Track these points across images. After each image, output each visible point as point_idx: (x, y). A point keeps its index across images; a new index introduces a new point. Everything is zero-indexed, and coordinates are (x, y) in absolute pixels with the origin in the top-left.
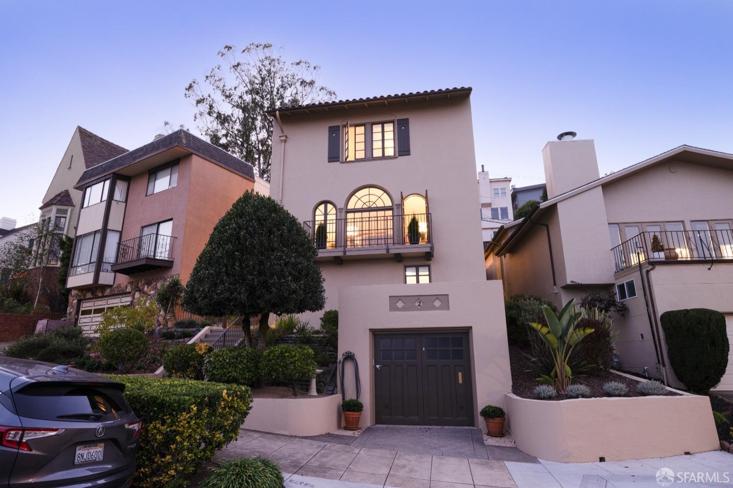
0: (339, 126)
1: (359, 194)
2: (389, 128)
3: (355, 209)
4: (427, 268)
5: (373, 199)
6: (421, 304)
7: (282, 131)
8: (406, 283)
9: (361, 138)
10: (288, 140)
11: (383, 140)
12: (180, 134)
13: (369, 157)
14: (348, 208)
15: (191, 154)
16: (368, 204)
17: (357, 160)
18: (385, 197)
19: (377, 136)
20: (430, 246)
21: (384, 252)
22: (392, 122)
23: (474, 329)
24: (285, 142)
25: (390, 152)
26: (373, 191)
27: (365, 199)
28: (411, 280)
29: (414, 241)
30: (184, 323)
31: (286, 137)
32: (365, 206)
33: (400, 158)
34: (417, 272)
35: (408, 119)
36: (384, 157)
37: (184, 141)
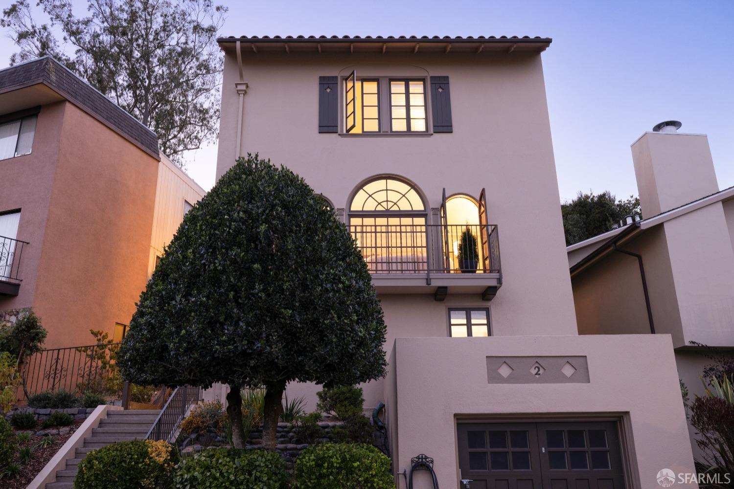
0: (336, 77)
1: (371, 188)
2: (417, 88)
3: (362, 211)
4: (485, 312)
5: (394, 197)
6: (541, 371)
7: (241, 76)
8: (451, 335)
9: (372, 100)
10: (249, 91)
11: (408, 106)
12: (46, 64)
13: (385, 131)
14: (352, 209)
15: (64, 101)
16: (384, 204)
17: (365, 134)
18: (413, 196)
19: (398, 100)
20: (498, 277)
21: (423, 283)
22: (423, 80)
23: (633, 416)
24: (244, 95)
25: (419, 125)
26: (393, 184)
27: (381, 197)
28: (459, 332)
29: (467, 267)
30: (49, 399)
31: (247, 87)
32: (380, 208)
33: (437, 136)
34: (469, 319)
35: (448, 77)
36: (409, 133)
37: (53, 78)
